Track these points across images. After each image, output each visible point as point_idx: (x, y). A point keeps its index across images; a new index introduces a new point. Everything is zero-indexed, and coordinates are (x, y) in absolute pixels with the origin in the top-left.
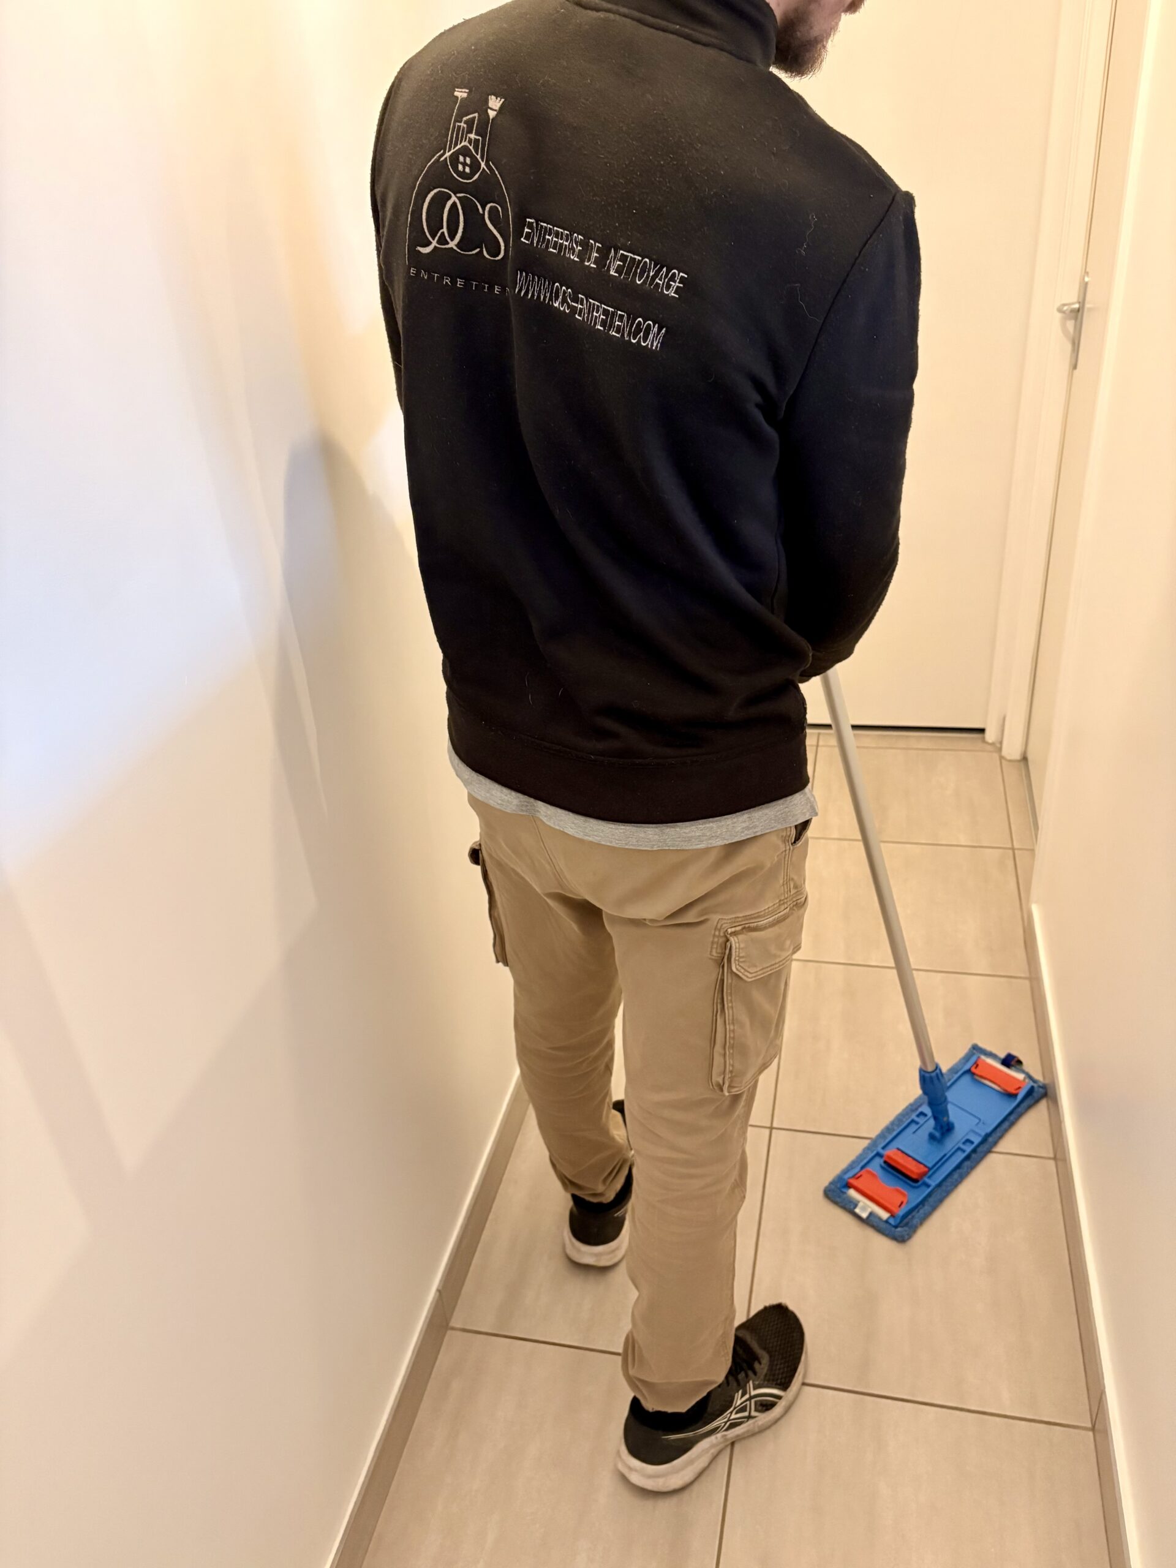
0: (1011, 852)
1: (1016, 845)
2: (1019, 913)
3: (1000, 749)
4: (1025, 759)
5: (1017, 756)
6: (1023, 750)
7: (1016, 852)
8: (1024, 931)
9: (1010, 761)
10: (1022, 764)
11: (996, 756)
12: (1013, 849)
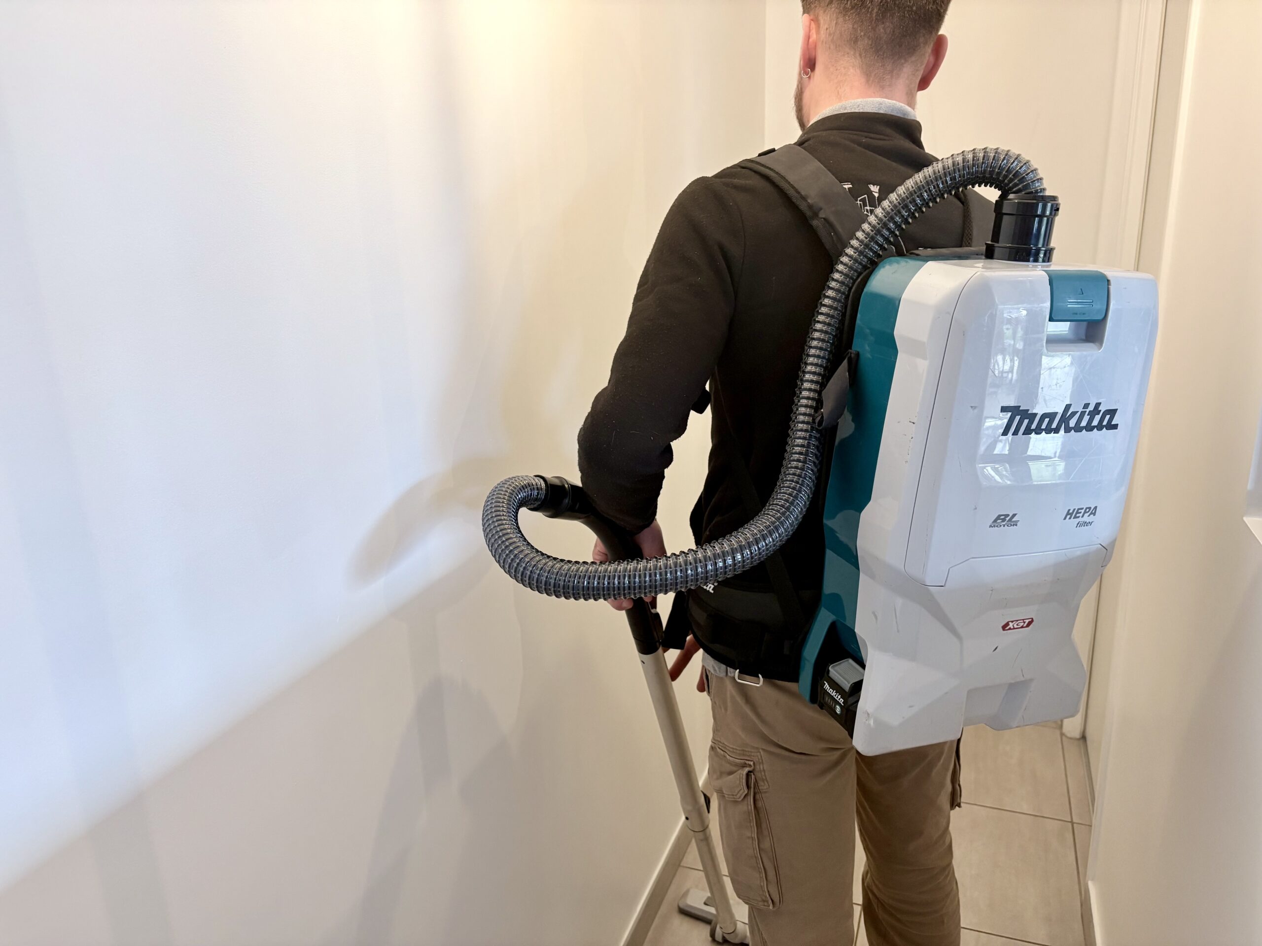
0: (1070, 824)
1: (1074, 821)
2: (1077, 887)
3: (1061, 727)
4: (1084, 737)
5: (1077, 734)
6: (1082, 731)
7: (1075, 825)
8: (1082, 905)
9: (1071, 738)
10: (1081, 741)
11: (1058, 732)
12: (1072, 823)
